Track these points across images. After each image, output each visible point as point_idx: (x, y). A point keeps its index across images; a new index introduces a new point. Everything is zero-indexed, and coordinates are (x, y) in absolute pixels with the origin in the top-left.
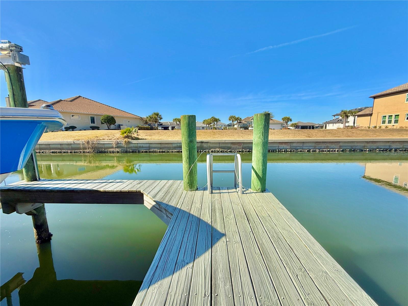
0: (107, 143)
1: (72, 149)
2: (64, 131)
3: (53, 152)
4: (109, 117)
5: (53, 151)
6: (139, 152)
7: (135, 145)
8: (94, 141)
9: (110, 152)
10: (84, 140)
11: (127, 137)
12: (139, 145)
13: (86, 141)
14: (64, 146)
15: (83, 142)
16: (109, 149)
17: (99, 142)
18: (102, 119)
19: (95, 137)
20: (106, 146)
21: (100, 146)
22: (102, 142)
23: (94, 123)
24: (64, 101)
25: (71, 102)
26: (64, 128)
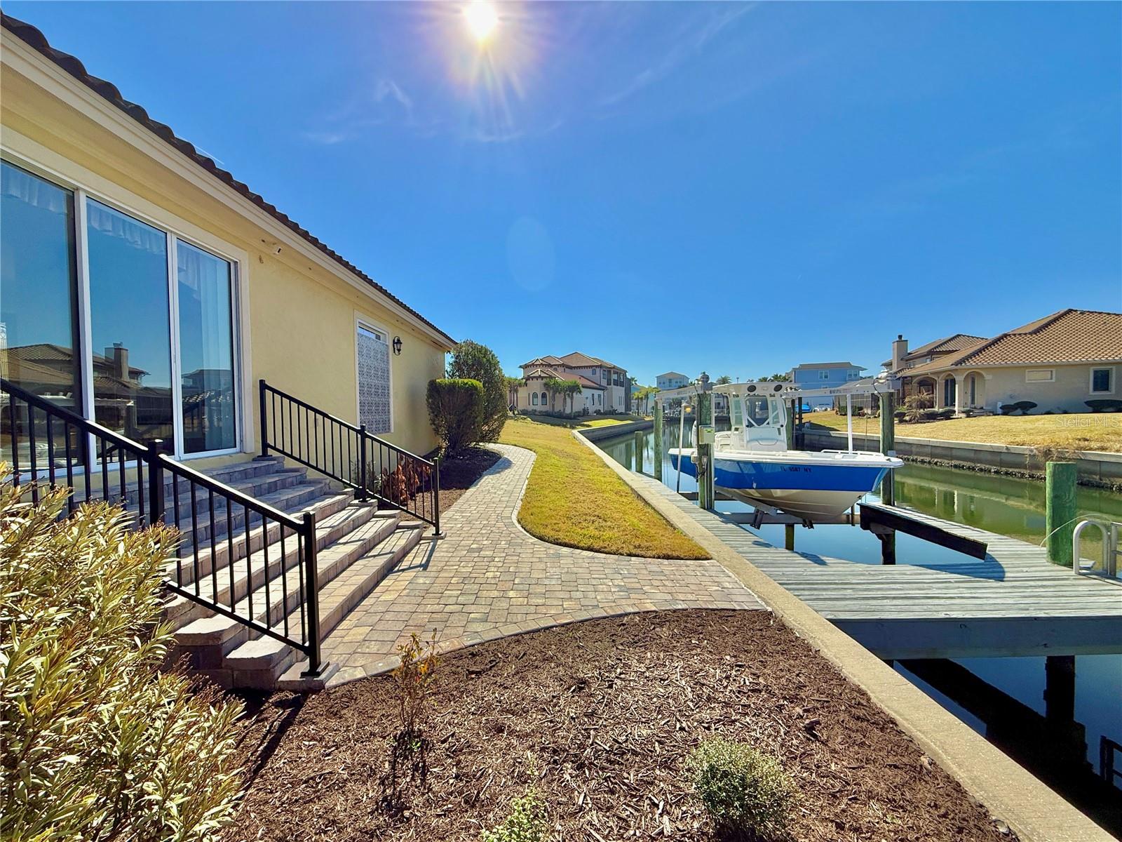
0: (1113, 460)
1: (1002, 464)
2: (999, 415)
3: (956, 466)
5: (957, 463)
8: (1068, 452)
10: (1036, 446)
13: (1042, 447)
14: (981, 456)
15: (1032, 451)
16: (1117, 479)
17: (1084, 454)
19: (1080, 440)
20: (1105, 468)
22: (1094, 455)
23: (1107, 389)
24: (1015, 335)
25: (1034, 335)
26: (1001, 408)
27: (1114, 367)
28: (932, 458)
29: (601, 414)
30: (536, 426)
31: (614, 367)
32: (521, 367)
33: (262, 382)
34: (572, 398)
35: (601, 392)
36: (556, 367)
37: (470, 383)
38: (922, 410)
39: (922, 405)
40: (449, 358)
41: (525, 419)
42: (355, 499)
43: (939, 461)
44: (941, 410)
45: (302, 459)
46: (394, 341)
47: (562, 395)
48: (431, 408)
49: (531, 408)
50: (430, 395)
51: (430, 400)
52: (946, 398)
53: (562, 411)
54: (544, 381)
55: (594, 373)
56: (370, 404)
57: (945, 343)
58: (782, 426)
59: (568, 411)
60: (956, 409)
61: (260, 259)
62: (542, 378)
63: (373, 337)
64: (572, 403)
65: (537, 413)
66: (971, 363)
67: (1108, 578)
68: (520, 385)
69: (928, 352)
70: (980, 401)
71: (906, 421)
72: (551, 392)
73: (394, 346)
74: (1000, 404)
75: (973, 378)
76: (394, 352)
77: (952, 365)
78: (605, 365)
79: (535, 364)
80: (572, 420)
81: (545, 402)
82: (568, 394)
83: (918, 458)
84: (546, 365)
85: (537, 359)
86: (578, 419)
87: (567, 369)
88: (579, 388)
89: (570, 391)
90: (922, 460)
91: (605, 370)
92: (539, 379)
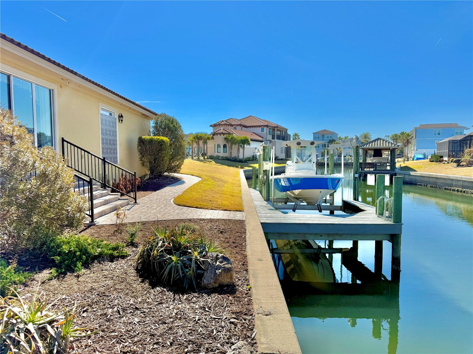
28: (463, 188)
30: (218, 166)
31: (277, 126)
32: (211, 126)
33: (63, 138)
34: (244, 148)
36: (236, 126)
37: (160, 139)
40: (152, 123)
41: (211, 161)
42: (101, 188)
43: (466, 190)
45: (79, 171)
46: (119, 115)
47: (237, 146)
48: (140, 152)
49: (216, 154)
50: (139, 145)
51: (139, 148)
53: (237, 156)
54: (225, 136)
55: (263, 131)
56: (107, 149)
58: (314, 163)
59: (241, 157)
61: (61, 86)
62: (224, 134)
63: (108, 114)
64: (244, 151)
65: (220, 158)
68: (208, 138)
71: (461, 166)
72: (230, 143)
73: (119, 118)
76: (119, 122)
78: (271, 125)
79: (221, 124)
80: (243, 163)
81: (225, 150)
82: (241, 145)
83: (455, 189)
84: (228, 125)
85: (223, 121)
86: (248, 163)
87: (243, 128)
88: (248, 142)
89: (242, 143)
90: (458, 190)
91: (270, 129)
92: (221, 135)
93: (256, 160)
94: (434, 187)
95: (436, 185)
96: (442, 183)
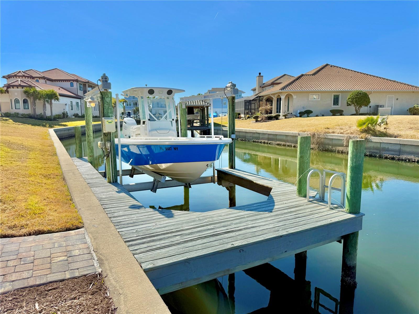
0: (336, 138)
2: (298, 117)
3: (278, 145)
4: (360, 94)
6: (380, 157)
7: (376, 145)
8: (321, 135)
9: (338, 152)
10: (310, 132)
11: (367, 131)
12: (383, 146)
13: (312, 132)
14: (289, 138)
16: (338, 147)
17: (327, 135)
18: (349, 99)
19: (326, 129)
20: (334, 142)
21: (327, 141)
22: (330, 136)
23: (338, 105)
24: (306, 75)
25: (313, 76)
26: (299, 113)
27: (340, 94)
28: (268, 141)
29: (79, 117)
30: (17, 126)
31: (88, 82)
32: (4, 77)
34: (51, 104)
35: (78, 101)
36: (38, 79)
38: (266, 115)
39: (267, 112)
41: (7, 120)
43: (271, 142)
44: (274, 114)
47: (42, 101)
49: (14, 111)
52: (277, 108)
53: (43, 114)
54: (25, 89)
55: (72, 85)
57: (279, 78)
58: (173, 120)
59: (48, 114)
60: (281, 114)
62: (23, 87)
64: (51, 107)
65: (19, 116)
66: (287, 90)
67: (320, 202)
69: (271, 83)
70: (291, 110)
71: (259, 121)
72: (32, 98)
74: (299, 112)
75: (289, 97)
77: (280, 90)
78: (81, 80)
79: (18, 75)
80: (52, 121)
81: (26, 107)
82: (47, 101)
83: (262, 141)
84: (28, 77)
85: (20, 72)
86: (58, 121)
87: (47, 81)
88: (57, 96)
89: (49, 98)
90: (264, 142)
91: (80, 84)
92: (19, 87)
93: (68, 117)
94: (244, 140)
95: (245, 138)
96: (251, 137)
